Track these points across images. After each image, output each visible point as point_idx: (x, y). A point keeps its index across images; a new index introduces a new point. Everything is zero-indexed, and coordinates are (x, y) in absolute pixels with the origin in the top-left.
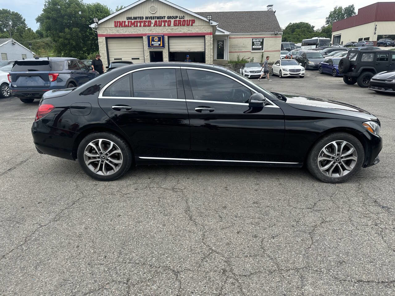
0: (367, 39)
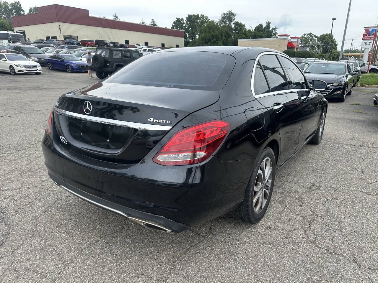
0: (55, 38)
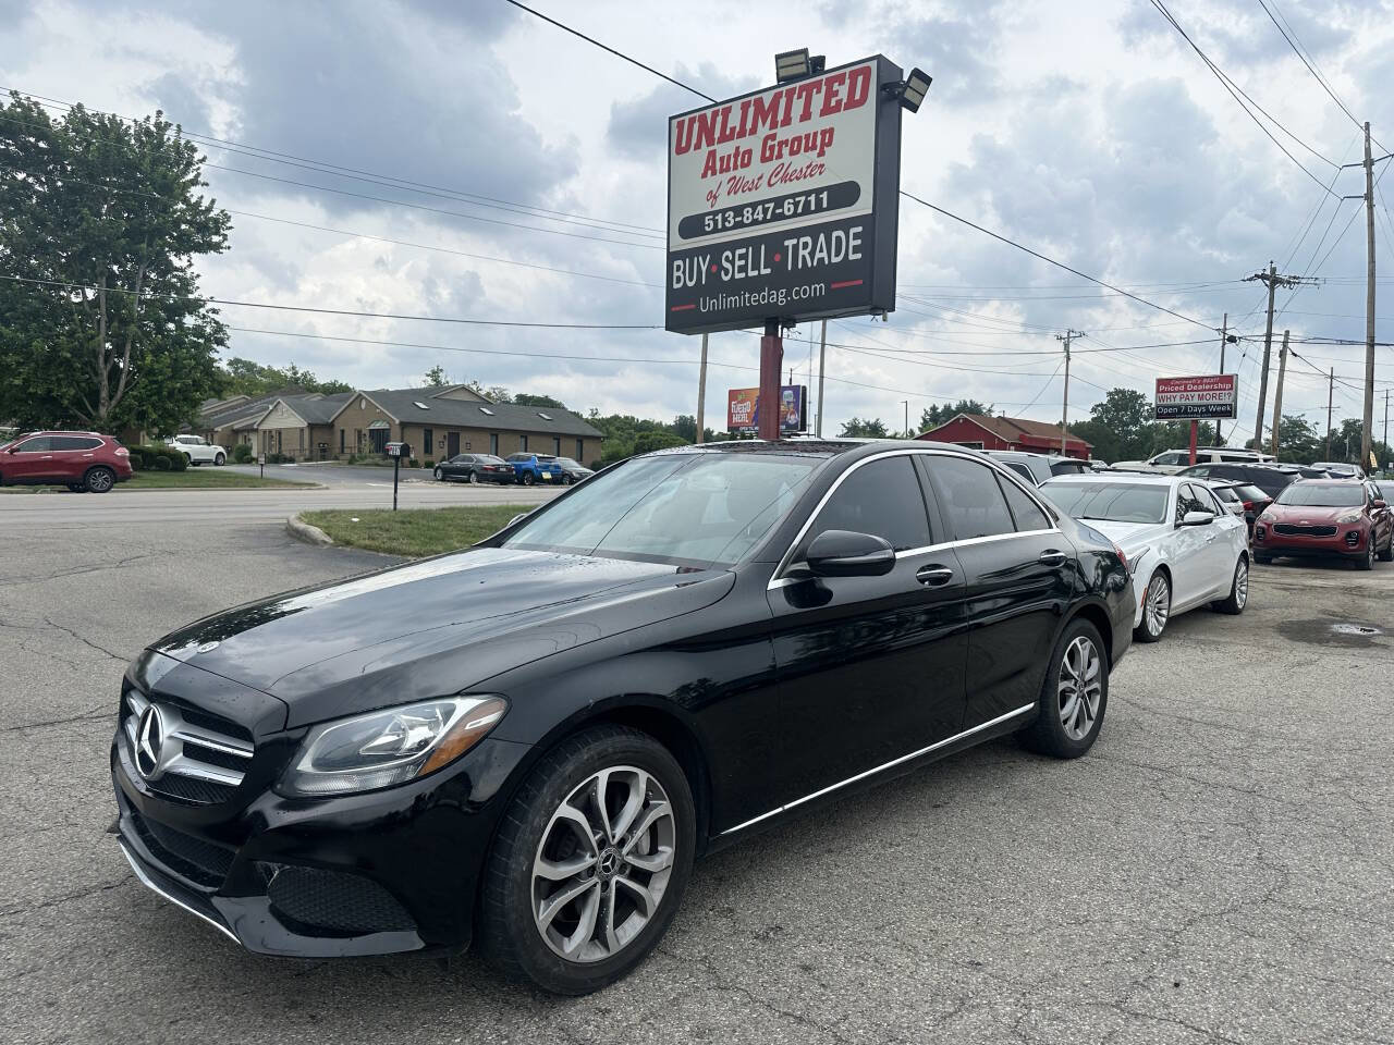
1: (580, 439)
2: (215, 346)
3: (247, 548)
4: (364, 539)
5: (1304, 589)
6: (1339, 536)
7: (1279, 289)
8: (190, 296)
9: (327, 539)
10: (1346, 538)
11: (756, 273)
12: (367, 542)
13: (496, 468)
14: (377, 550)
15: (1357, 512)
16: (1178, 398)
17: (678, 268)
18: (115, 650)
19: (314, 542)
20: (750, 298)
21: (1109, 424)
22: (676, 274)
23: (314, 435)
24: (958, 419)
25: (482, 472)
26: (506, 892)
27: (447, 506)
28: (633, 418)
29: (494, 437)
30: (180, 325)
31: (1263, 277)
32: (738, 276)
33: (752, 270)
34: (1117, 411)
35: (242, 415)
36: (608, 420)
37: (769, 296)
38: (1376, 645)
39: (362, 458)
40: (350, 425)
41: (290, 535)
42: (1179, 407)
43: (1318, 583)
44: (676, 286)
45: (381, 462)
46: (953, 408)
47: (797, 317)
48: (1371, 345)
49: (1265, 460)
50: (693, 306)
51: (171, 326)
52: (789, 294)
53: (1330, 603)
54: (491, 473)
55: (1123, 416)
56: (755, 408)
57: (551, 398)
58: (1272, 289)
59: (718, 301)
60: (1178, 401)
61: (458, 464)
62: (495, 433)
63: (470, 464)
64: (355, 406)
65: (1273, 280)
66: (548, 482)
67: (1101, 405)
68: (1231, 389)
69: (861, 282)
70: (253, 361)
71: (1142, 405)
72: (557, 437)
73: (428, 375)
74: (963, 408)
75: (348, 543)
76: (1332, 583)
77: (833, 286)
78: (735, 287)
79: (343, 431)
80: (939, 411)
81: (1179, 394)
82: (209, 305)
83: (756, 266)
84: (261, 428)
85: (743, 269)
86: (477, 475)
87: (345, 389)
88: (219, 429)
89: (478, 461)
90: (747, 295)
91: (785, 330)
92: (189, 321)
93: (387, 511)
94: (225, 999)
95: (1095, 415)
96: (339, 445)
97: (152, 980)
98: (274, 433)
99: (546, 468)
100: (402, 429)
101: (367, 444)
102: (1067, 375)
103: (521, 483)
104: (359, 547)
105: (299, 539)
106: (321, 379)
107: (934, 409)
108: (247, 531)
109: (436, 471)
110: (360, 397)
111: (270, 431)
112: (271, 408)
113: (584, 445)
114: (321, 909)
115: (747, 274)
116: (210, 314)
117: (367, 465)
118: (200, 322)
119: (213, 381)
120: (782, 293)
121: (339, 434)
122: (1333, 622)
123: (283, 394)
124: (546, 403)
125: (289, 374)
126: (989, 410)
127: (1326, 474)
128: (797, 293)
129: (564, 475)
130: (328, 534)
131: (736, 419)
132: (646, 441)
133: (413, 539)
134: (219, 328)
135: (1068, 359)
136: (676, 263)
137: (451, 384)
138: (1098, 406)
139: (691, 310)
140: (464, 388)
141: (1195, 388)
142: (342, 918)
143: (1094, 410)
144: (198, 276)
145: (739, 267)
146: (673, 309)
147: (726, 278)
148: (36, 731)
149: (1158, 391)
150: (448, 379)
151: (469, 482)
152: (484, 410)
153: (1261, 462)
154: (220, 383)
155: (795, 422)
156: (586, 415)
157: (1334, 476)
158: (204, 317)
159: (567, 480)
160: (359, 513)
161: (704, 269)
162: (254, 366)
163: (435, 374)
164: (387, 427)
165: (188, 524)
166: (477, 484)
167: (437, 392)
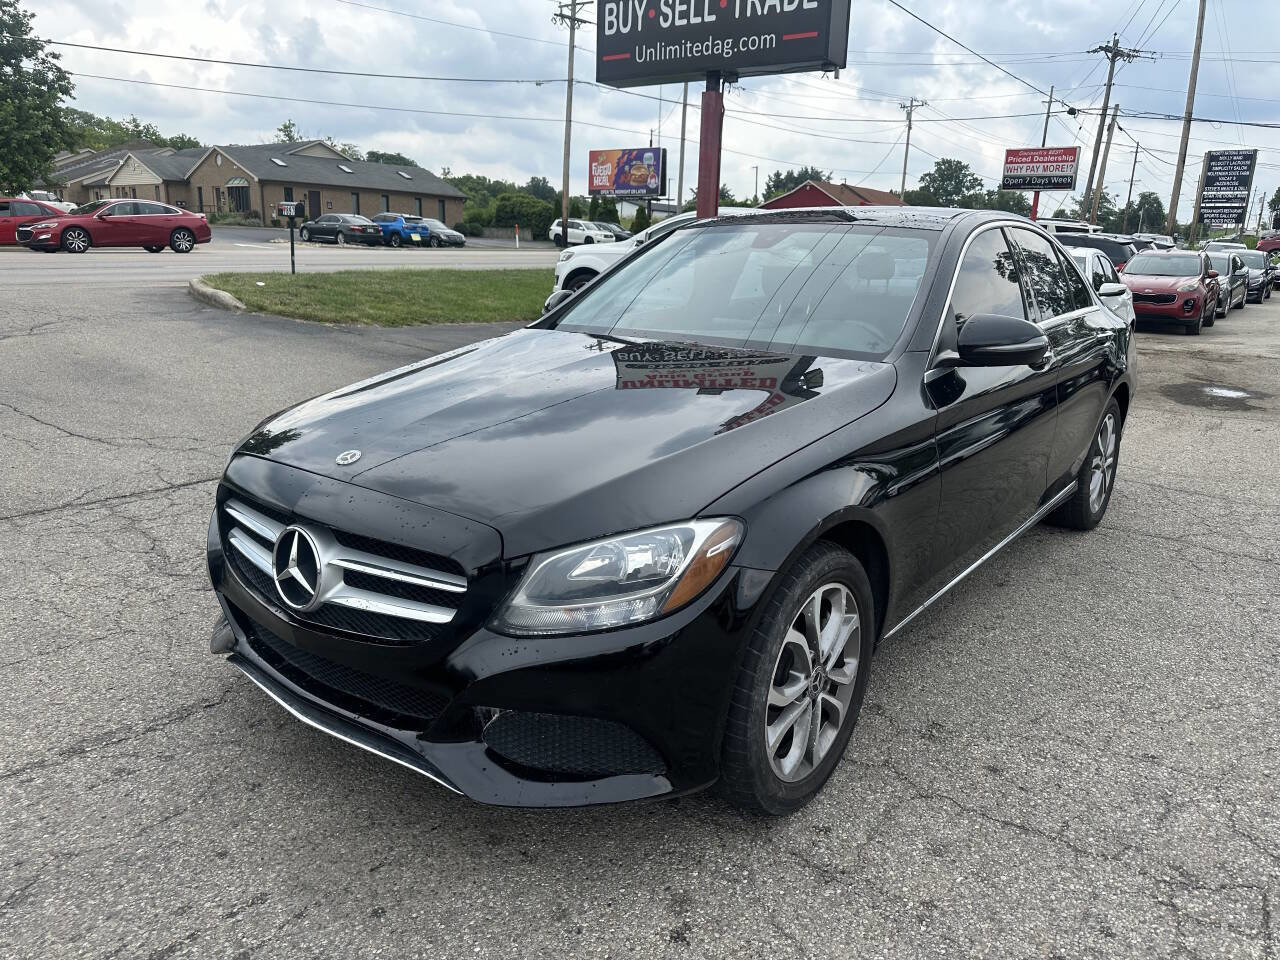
1: (442, 199)
2: (60, 95)
3: (156, 314)
4: (276, 304)
5: (1157, 353)
6: (1177, 303)
7: (1119, 62)
8: (25, 37)
9: (239, 304)
10: (1183, 305)
11: (698, 20)
12: (280, 307)
13: (364, 229)
14: (292, 315)
15: (1195, 281)
16: (1024, 169)
17: (611, 12)
18: (69, 426)
19: (225, 307)
20: (691, 48)
21: (935, 194)
22: (608, 19)
23: (171, 192)
24: (805, 186)
25: (349, 233)
26: (749, 725)
27: (342, 269)
28: (485, 178)
29: (357, 196)
30: (18, 70)
31: (1106, 49)
32: (678, 23)
33: (695, 16)
34: (943, 181)
35: (89, 171)
36: (460, 180)
37: (713, 46)
38: (1254, 408)
39: (225, 217)
40: (206, 181)
41: (196, 299)
42: (1024, 178)
43: (1165, 347)
44: (608, 32)
45: (243, 222)
46: (796, 175)
47: (740, 70)
48: (1189, 120)
49: (1095, 231)
50: (628, 56)
51: (8, 70)
52: (735, 44)
53: (1189, 368)
54: (358, 233)
55: (948, 185)
56: (616, 171)
57: (403, 155)
58: (1113, 61)
59: (656, 51)
60: (1024, 172)
61: (324, 224)
62: (356, 191)
63: (337, 225)
64: (212, 159)
65: (1114, 52)
66: (418, 244)
67: (929, 175)
68: (1074, 161)
69: (815, 34)
70: (90, 112)
71: (965, 176)
72: (419, 197)
73: (280, 130)
74: (804, 175)
75: (261, 309)
76: (1177, 348)
77: (785, 38)
78: (675, 35)
79: (200, 189)
80: (782, 177)
81: (1026, 165)
82: (48, 49)
83: (699, 13)
84: (114, 184)
85: (684, 15)
86: (345, 236)
87: (195, 145)
88: (69, 184)
89: (345, 221)
90: (689, 45)
91: (727, 84)
92: (27, 65)
93: (286, 275)
94: (415, 837)
95: (923, 185)
96: (198, 204)
97: (319, 817)
98: (127, 190)
99: (414, 229)
100: (262, 187)
101: (227, 203)
102: (908, 144)
103: (388, 244)
104: (274, 312)
105: (207, 304)
106: (166, 134)
107: (778, 175)
108: (151, 295)
109: (301, 232)
110: (215, 152)
111: (123, 188)
112: (122, 162)
113: (446, 206)
114: (553, 753)
115: (689, 21)
116: (50, 59)
117: (230, 224)
118: (40, 67)
119: (63, 133)
120: (728, 43)
121: (196, 193)
122: (1203, 385)
123: (131, 148)
124: (398, 161)
125: (131, 127)
126: (829, 178)
127: (1152, 245)
128: (745, 44)
129: (432, 237)
130: (239, 299)
131: (597, 182)
132: (507, 203)
133: (324, 304)
134: (62, 75)
135: (910, 128)
136: (609, 6)
137: (305, 140)
138: (926, 175)
139: (627, 59)
140: (321, 144)
141: (1041, 159)
142: (580, 762)
143: (922, 179)
144: (33, 16)
145: (680, 12)
146: (605, 59)
147: (665, 25)
148: (28, 520)
149: (1007, 162)
150: (301, 134)
151: (337, 243)
152: (343, 167)
153: (1091, 231)
154: (70, 135)
155: (655, 186)
156: (439, 174)
157: (1160, 247)
158: (44, 62)
159: (434, 242)
160: (262, 276)
161: (640, 13)
162: (91, 117)
163: (287, 129)
164: (246, 184)
165: (81, 287)
166: (345, 245)
167: (290, 148)
